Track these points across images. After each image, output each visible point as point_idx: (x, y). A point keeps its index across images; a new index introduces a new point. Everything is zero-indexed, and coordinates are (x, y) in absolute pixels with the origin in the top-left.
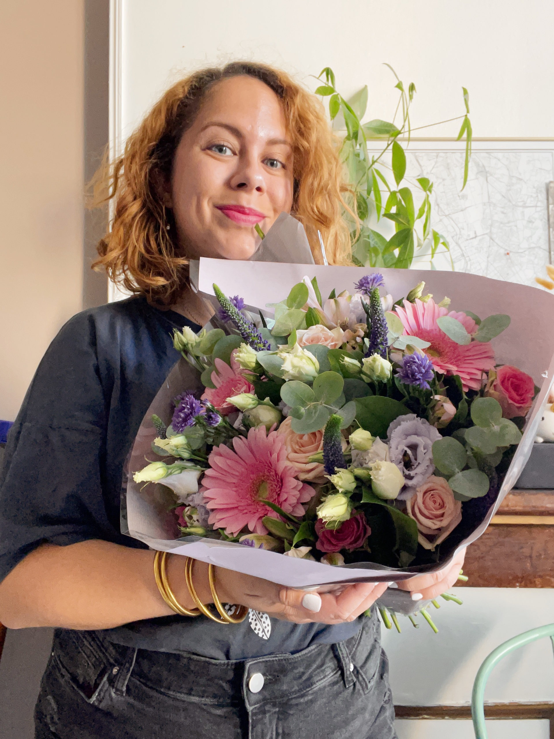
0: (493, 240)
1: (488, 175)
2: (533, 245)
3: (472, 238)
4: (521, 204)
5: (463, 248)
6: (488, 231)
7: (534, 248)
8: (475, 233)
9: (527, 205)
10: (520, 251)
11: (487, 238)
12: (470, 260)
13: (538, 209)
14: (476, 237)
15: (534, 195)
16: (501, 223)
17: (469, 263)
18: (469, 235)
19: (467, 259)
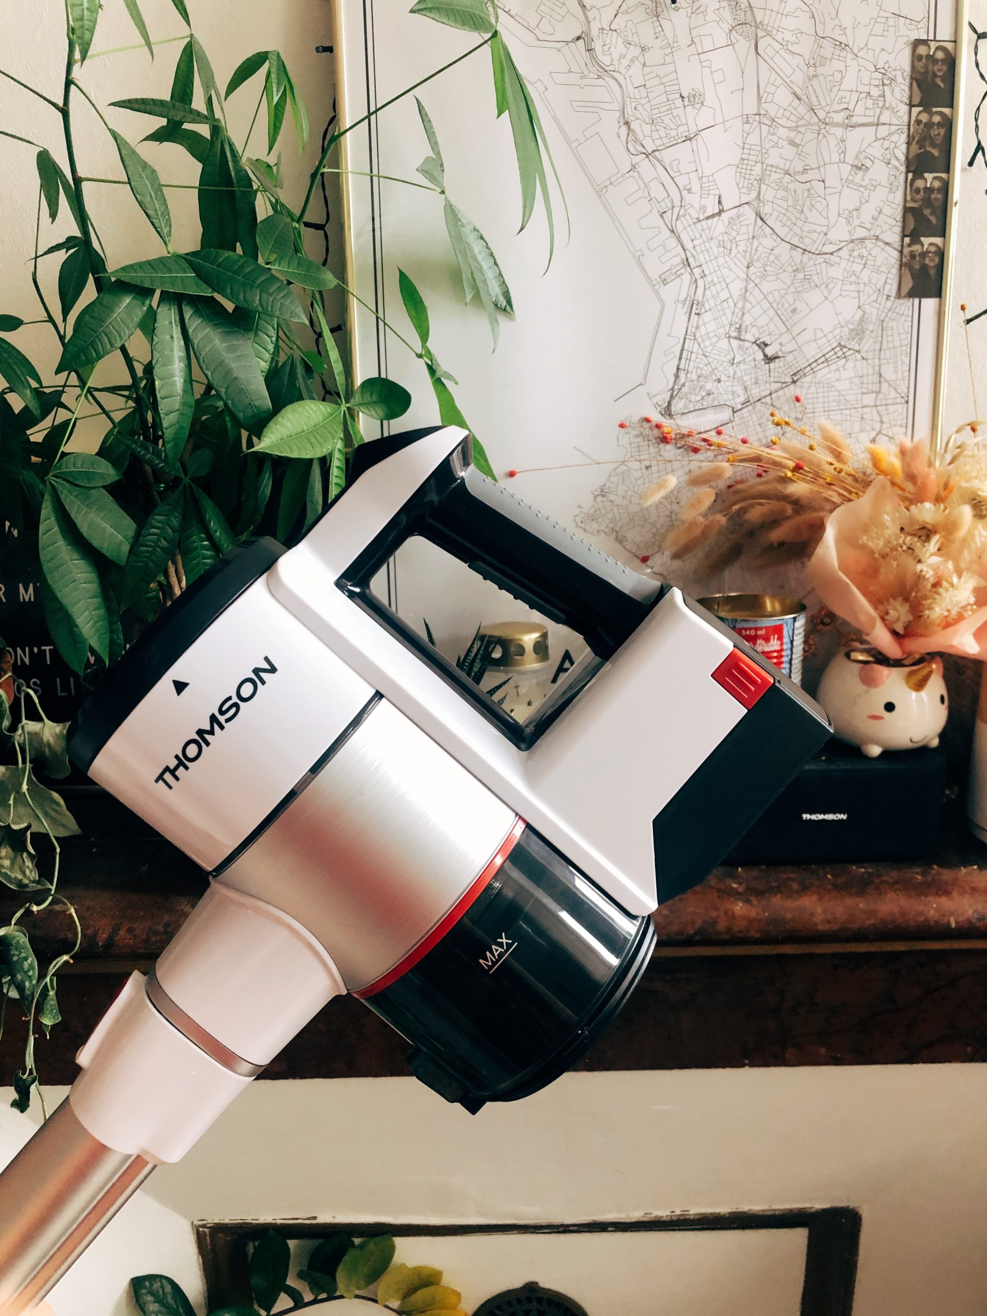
0: (762, 219)
1: (761, 33)
2: (861, 233)
3: (713, 216)
4: (839, 118)
5: (688, 245)
6: (754, 194)
7: (862, 240)
8: (720, 202)
9: (854, 120)
10: (829, 248)
11: (749, 214)
12: (704, 276)
13: (883, 131)
14: (721, 212)
15: (875, 92)
16: (787, 173)
17: (701, 283)
18: (703, 208)
19: (697, 271)
